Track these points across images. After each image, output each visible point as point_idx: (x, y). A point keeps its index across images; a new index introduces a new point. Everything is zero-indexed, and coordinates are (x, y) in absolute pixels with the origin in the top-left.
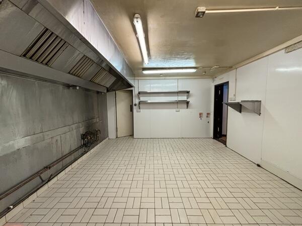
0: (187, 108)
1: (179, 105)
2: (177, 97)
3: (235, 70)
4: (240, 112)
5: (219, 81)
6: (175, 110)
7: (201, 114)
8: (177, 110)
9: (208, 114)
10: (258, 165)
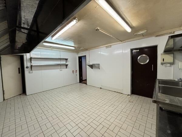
0: (66, 68)
1: (62, 67)
2: (60, 62)
3: (88, 51)
4: (92, 68)
5: (80, 55)
6: (59, 70)
7: (73, 71)
8: (61, 69)
9: (76, 71)
10: (101, 88)
